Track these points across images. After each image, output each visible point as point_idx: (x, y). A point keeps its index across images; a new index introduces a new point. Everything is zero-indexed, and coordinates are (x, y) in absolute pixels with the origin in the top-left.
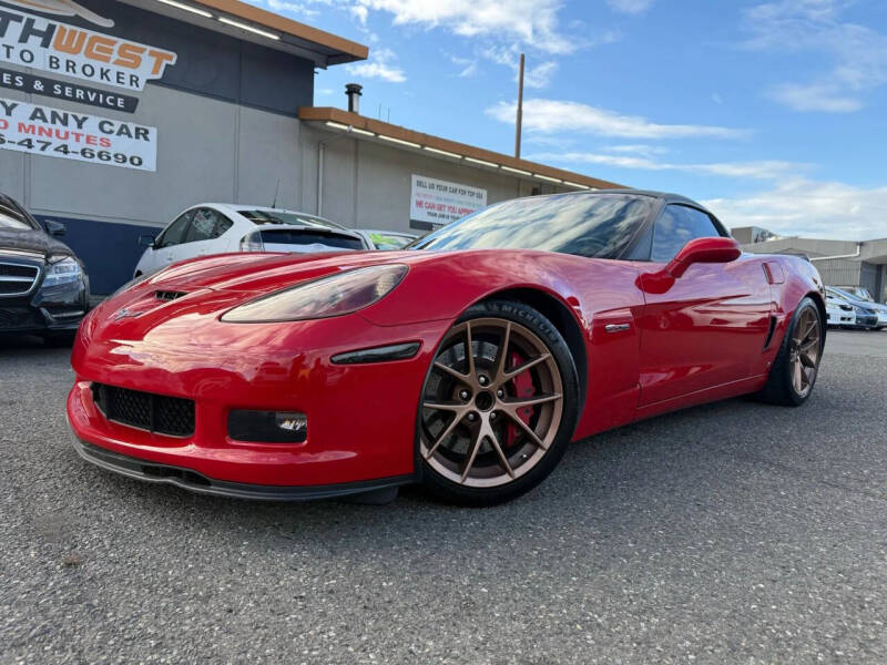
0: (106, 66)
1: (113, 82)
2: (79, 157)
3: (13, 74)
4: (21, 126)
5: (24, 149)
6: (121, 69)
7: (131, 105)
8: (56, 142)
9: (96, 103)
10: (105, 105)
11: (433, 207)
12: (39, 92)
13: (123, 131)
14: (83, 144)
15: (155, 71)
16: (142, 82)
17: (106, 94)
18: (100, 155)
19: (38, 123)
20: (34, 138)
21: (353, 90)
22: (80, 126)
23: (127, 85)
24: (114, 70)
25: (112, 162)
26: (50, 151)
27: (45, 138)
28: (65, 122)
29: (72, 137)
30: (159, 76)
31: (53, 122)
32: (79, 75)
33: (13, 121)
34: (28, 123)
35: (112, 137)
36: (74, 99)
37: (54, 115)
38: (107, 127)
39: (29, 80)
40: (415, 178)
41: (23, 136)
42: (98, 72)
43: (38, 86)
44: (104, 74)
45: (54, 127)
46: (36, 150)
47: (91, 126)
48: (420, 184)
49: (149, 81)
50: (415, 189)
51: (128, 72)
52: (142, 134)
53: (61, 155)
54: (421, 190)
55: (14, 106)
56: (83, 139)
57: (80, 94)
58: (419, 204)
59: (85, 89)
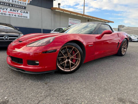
0: (21, 2)
1: (22, 4)
2: (18, 17)
3: (7, 3)
4: (8, 12)
5: (9, 16)
7: (25, 8)
8: (14, 14)
9: (20, 8)
10: (21, 8)
11: (72, 23)
12: (11, 6)
13: (24, 12)
14: (18, 15)
15: (29, 2)
16: (27, 4)
17: (21, 6)
18: (21, 16)
19: (11, 11)
20: (11, 14)
21: (59, 4)
22: (17, 12)
23: (24, 5)
24: (22, 2)
25: (23, 17)
26: (13, 16)
27: (12, 14)
28: (15, 11)
29: (16, 14)
30: (29, 3)
31: (13, 11)
32: (17, 3)
33: (7, 11)
34: (9, 11)
35: (23, 13)
36: (16, 7)
37: (13, 10)
38: (22, 12)
39: (9, 4)
40: (69, 18)
41: (9, 14)
43: (11, 5)
44: (21, 3)
45: (14, 12)
46: (11, 16)
47: (19, 12)
48: (70, 19)
49: (28, 4)
50: (69, 20)
51: (24, 2)
52: (27, 13)
53: (15, 16)
54: (70, 20)
55: (7, 9)
56: (18, 14)
57: (17, 6)
58: (70, 23)
59: (18, 6)
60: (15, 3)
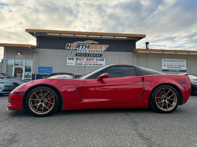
0: (97, 50)
1: (98, 52)
2: (93, 65)
3: (84, 54)
4: (85, 62)
5: (85, 65)
6: (99, 50)
7: (101, 55)
8: (90, 63)
9: (96, 56)
10: (97, 56)
11: (169, 66)
12: (87, 56)
13: (100, 60)
14: (93, 63)
15: (105, 49)
16: (103, 51)
17: (97, 54)
18: (96, 65)
19: (87, 61)
20: (86, 63)
21: (147, 44)
22: (93, 60)
23: (100, 52)
24: (98, 50)
25: (98, 66)
26: (89, 65)
27: (88, 63)
28: (91, 60)
29: (92, 62)
30: (105, 50)
32: (93, 52)
34: (85, 61)
35: (98, 61)
36: (92, 56)
37: (89, 59)
38: (97, 60)
39: (86, 54)
40: (163, 60)
41: (85, 63)
42: (96, 51)
43: (87, 55)
44: (97, 51)
45: (89, 61)
46: (87, 65)
47: (95, 60)
49: (104, 51)
50: (163, 62)
51: (100, 50)
52: (103, 60)
53: (90, 65)
54: (165, 62)
55: (84, 59)
56: (93, 62)
57: (93, 55)
58: (165, 65)
60: (92, 52)
